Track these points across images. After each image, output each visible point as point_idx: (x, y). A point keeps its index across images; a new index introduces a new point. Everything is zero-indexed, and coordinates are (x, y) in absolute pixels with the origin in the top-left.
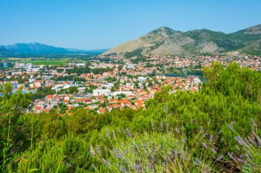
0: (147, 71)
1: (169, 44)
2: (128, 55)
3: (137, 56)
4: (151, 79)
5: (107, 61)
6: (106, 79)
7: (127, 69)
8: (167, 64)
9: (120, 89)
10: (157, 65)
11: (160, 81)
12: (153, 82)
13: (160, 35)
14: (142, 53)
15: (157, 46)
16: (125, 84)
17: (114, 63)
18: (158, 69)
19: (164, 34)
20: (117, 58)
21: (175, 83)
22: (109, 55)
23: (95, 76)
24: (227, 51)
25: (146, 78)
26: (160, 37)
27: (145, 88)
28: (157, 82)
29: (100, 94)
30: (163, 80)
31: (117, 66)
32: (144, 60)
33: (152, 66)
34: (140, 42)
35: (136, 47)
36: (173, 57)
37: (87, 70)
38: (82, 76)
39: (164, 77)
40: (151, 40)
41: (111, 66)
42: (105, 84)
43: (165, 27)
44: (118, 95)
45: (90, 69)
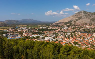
0: (72, 30)
1: (84, 18)
2: (66, 23)
3: (69, 24)
4: (73, 34)
5: (56, 26)
6: (53, 34)
7: (64, 29)
8: (82, 27)
9: (58, 38)
11: (77, 35)
12: (73, 35)
13: (81, 14)
14: (72, 23)
15: (79, 19)
16: (60, 36)
17: (59, 27)
18: (78, 29)
19: (83, 14)
20: (61, 25)
21: (84, 35)
22: (58, 23)
23: (49, 32)
25: (71, 33)
26: (81, 15)
27: (69, 37)
28: (75, 35)
29: (48, 39)
30: (78, 34)
31: (60, 28)
32: (72, 26)
33: (75, 28)
34: (72, 17)
35: (70, 20)
36: (86, 24)
37: (47, 30)
38: (44, 32)
39: (79, 33)
40: (76, 17)
41: (57, 28)
42: (52, 35)
43: (83, 11)
44: (55, 40)
45: (48, 29)
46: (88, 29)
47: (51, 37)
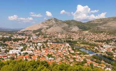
0: (43, 40)
1: (56, 26)
2: (35, 32)
3: (39, 32)
4: (44, 44)
5: (22, 34)
6: (19, 45)
7: (33, 39)
8: (54, 37)
9: (27, 50)
10: (49, 37)
11: (49, 45)
12: (45, 46)
13: (52, 22)
14: (42, 31)
15: (50, 27)
16: (29, 47)
17: (26, 35)
18: (50, 39)
19: (54, 22)
20: (28, 33)
21: (57, 46)
22: (24, 31)
23: (14, 43)
24: (83, 31)
25: (42, 44)
26: (51, 23)
27: (40, 49)
28: (47, 46)
29: (14, 53)
30: (50, 45)
31: (28, 37)
32: (43, 34)
33: (46, 37)
34: (41, 25)
35: (39, 27)
36: (58, 33)
37: (10, 39)
38: (6, 43)
39: (51, 43)
40: (47, 24)
41: (24, 37)
42: (19, 47)
43: (54, 18)
44: (24, 53)
45: (12, 39)
46: (60, 39)
47: (17, 49)
